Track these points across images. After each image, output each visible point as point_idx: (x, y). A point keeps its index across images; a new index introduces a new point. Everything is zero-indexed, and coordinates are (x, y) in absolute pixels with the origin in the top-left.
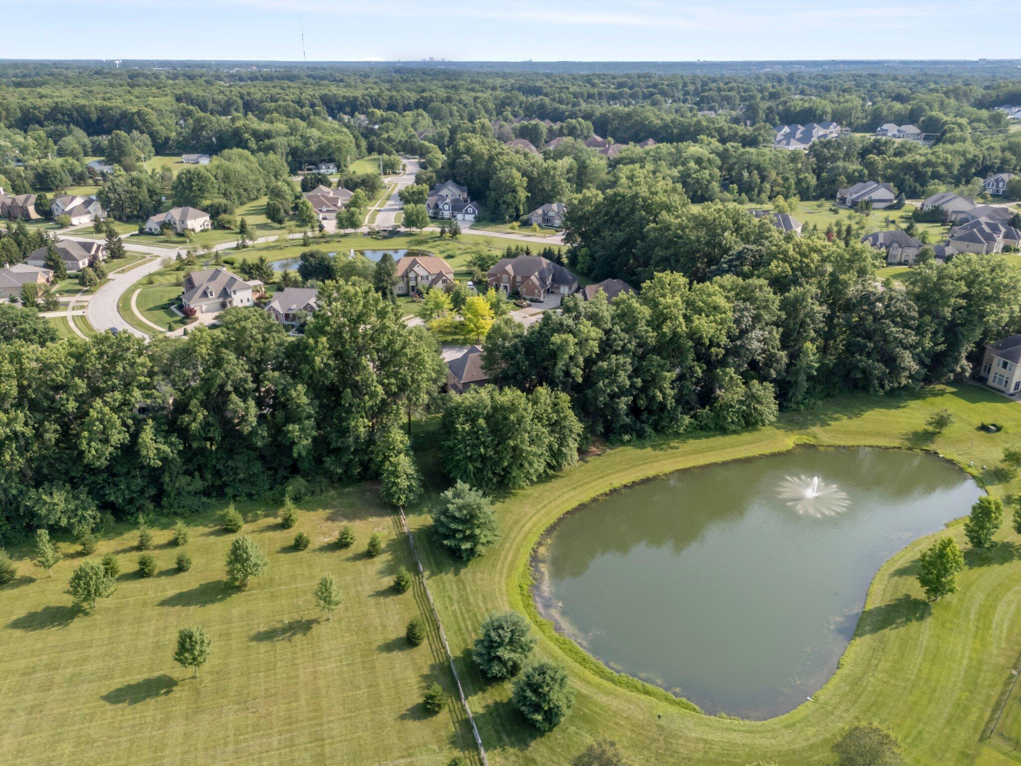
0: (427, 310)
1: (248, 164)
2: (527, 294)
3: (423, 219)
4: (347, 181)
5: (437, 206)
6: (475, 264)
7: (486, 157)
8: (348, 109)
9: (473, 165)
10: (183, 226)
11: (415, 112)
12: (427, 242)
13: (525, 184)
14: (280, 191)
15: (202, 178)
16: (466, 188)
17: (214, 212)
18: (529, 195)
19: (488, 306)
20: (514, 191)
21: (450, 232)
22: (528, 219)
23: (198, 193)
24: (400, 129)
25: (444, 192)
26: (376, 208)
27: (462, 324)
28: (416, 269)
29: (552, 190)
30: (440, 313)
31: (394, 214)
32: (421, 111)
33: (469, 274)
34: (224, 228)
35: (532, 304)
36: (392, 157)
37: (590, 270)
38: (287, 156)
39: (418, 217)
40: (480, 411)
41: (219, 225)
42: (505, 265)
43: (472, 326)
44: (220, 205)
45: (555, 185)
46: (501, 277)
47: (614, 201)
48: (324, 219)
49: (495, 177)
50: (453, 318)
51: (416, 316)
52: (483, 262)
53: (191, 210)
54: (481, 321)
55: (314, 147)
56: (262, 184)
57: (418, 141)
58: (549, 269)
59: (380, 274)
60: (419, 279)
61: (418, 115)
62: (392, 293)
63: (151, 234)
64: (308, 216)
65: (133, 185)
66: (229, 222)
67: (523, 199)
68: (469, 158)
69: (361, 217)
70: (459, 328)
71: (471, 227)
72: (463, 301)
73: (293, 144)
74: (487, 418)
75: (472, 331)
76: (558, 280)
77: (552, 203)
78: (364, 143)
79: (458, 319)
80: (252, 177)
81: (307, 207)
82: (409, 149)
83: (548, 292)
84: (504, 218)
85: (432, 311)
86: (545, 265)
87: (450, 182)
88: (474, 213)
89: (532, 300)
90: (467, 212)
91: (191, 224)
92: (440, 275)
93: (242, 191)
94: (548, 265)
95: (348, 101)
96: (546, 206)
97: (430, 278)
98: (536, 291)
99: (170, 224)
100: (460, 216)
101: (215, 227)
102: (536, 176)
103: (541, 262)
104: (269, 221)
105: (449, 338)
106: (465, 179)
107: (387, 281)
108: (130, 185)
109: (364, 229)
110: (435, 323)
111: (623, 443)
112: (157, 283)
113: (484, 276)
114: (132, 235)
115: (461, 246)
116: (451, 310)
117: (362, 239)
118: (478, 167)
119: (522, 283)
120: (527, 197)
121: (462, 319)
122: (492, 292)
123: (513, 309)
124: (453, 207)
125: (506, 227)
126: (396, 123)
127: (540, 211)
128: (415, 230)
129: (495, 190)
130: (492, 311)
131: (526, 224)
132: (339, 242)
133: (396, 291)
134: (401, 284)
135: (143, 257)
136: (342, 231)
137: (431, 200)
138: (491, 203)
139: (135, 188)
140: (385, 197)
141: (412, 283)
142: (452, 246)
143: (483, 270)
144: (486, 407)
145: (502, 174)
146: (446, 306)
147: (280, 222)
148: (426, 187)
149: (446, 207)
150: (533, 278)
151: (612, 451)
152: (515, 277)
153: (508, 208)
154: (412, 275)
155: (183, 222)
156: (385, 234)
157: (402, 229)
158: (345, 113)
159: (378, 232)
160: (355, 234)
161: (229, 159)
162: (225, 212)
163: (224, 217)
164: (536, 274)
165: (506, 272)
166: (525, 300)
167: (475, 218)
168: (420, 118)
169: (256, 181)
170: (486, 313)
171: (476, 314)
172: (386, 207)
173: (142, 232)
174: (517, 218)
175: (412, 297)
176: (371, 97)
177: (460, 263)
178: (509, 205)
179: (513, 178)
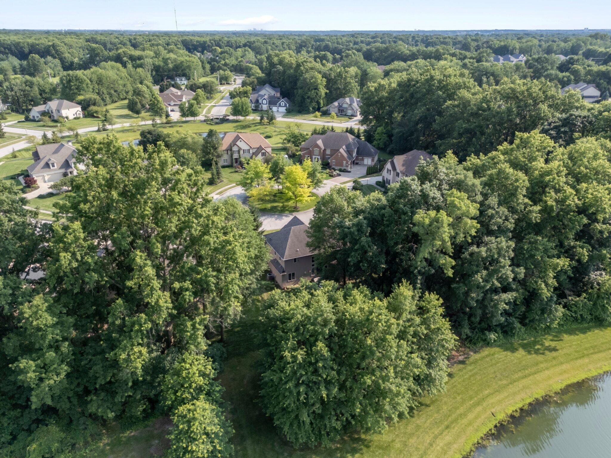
0: (248, 179)
1: (118, 72)
2: (336, 165)
3: (246, 109)
4: (192, 86)
5: (257, 101)
6: (289, 141)
7: (294, 66)
8: (200, 49)
9: (284, 72)
10: (59, 114)
11: (243, 49)
12: (249, 127)
13: (325, 83)
14: (140, 91)
15: (78, 79)
16: (279, 89)
17: (85, 106)
18: (328, 91)
19: (306, 176)
20: (316, 88)
21: (268, 118)
22: (327, 110)
23: (76, 91)
24: (233, 58)
25: (262, 92)
26: (212, 104)
27: (281, 192)
28: (238, 143)
29: (344, 89)
30: (260, 182)
31: (226, 108)
32: (247, 48)
33: (284, 149)
34: (93, 117)
35: (341, 173)
36: (226, 73)
37: (386, 145)
38: (152, 72)
39: (242, 107)
40: (318, 328)
41: (90, 115)
42: (316, 141)
43: (291, 194)
44: (90, 99)
45: (347, 84)
46: (313, 150)
47: (409, 86)
48: (172, 111)
49: (301, 78)
50: (272, 186)
51: (238, 185)
52: (295, 139)
53: (65, 102)
54: (299, 189)
55: (171, 66)
56: (130, 88)
57: (244, 64)
58: (354, 143)
59: (207, 147)
60: (242, 152)
61: (245, 51)
62: (216, 164)
63: (34, 121)
64: (159, 108)
65: (26, 86)
66: (96, 112)
67: (323, 95)
68: (281, 68)
69: (200, 110)
70: (278, 195)
71: (284, 116)
72: (282, 170)
73: (157, 63)
74: (329, 340)
75: (290, 199)
76: (362, 153)
77: (344, 97)
78: (208, 66)
79: (277, 187)
80: (121, 82)
81: (158, 101)
82: (239, 69)
83: (355, 163)
84: (309, 109)
85: (252, 180)
86: (351, 140)
87: (267, 85)
88: (285, 106)
89: (340, 170)
90: (280, 106)
91: (65, 113)
92: (259, 150)
93: (112, 92)
94: (353, 140)
95: (200, 44)
96: (341, 100)
97: (251, 152)
98: (345, 162)
99: (48, 113)
100: (275, 109)
101: (85, 116)
102: (333, 77)
103: (347, 137)
104: (130, 113)
105: (269, 206)
106: (278, 83)
107: (213, 154)
108: (24, 85)
109: (201, 118)
110: (255, 191)
111: (487, 343)
112: (20, 157)
113: (297, 150)
114: (19, 122)
115: (277, 129)
116: (270, 179)
117: (200, 124)
118: (288, 72)
119: (331, 155)
120: (326, 93)
121: (281, 187)
122: (308, 163)
123: (326, 179)
124: (269, 102)
125: (311, 116)
126: (231, 55)
127: (336, 104)
128: (241, 118)
129: (301, 88)
130: (309, 180)
131: (326, 114)
132: (180, 126)
133: (221, 163)
134: (226, 157)
135: (19, 138)
136: (184, 119)
137: (253, 97)
138: (298, 99)
139: (27, 88)
140: (220, 97)
141: (236, 156)
142: (269, 129)
143: (296, 146)
144: (326, 323)
145: (307, 76)
146: (265, 175)
147: (138, 112)
148: (249, 88)
149: (265, 102)
150: (341, 150)
151: (477, 356)
152: (325, 150)
153: (311, 102)
154: (235, 149)
155: (59, 111)
156: (217, 121)
157: (231, 118)
158: (198, 52)
159: (212, 120)
160: (194, 121)
161: (105, 68)
162: (94, 104)
163: (93, 108)
164: (344, 147)
165: (318, 146)
166: (335, 170)
167: (286, 110)
168: (247, 53)
169: (124, 86)
170: (303, 182)
171: (295, 183)
172: (220, 103)
173: (27, 119)
174: (319, 110)
175: (236, 167)
176: (215, 41)
177: (276, 141)
178: (312, 100)
179: (315, 78)
